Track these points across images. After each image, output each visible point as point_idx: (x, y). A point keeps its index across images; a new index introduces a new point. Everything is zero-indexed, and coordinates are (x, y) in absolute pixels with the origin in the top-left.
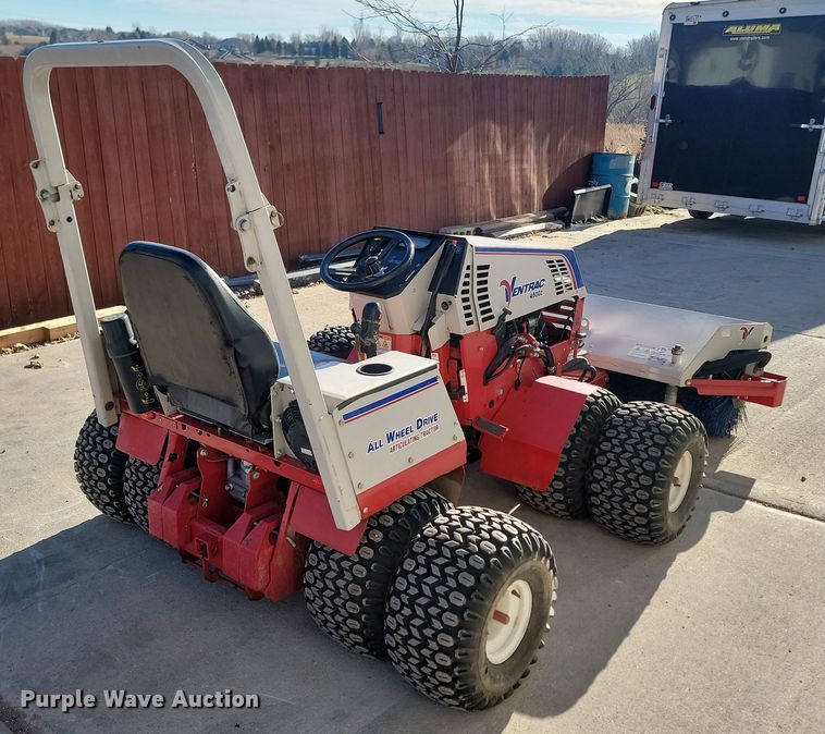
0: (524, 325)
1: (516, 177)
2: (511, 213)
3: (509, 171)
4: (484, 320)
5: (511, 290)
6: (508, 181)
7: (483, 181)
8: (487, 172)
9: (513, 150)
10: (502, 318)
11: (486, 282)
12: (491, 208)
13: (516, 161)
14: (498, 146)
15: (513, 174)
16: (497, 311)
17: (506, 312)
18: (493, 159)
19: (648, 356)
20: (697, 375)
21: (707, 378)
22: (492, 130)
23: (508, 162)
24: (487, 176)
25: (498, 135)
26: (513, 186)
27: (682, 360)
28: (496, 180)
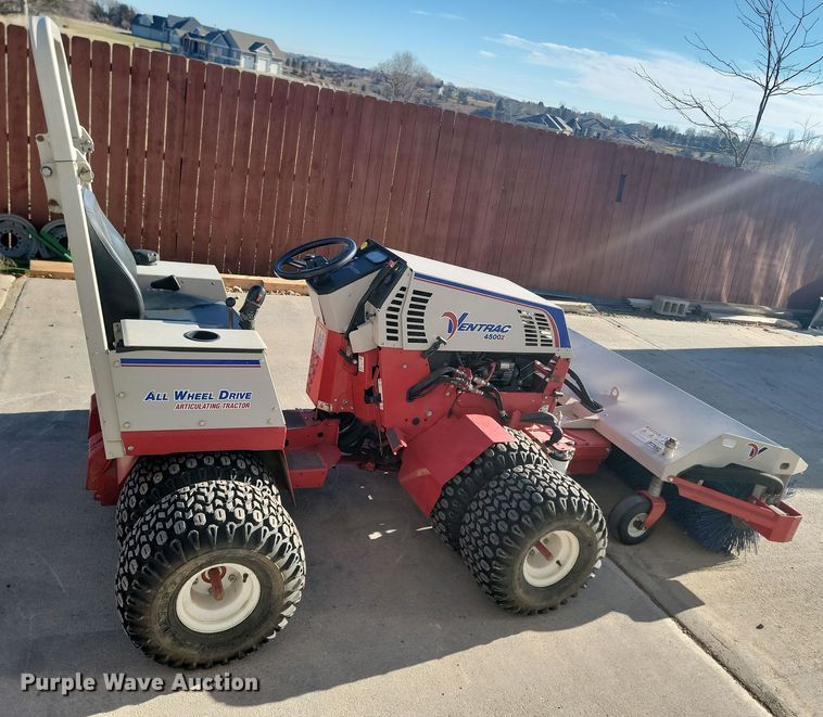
0: (494, 365)
1: (762, 269)
2: (747, 301)
3: (755, 262)
4: (410, 341)
5: (455, 324)
6: (751, 272)
7: (721, 265)
8: (728, 258)
9: (764, 245)
10: (436, 345)
11: (424, 308)
12: (724, 291)
13: (765, 255)
14: (748, 239)
15: (759, 266)
16: (431, 337)
17: (440, 341)
18: (739, 247)
19: (648, 440)
20: (683, 475)
21: (696, 483)
22: (745, 223)
23: (755, 254)
24: (727, 261)
25: (751, 227)
26: (755, 278)
27: (673, 455)
28: (737, 268)
